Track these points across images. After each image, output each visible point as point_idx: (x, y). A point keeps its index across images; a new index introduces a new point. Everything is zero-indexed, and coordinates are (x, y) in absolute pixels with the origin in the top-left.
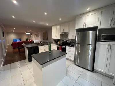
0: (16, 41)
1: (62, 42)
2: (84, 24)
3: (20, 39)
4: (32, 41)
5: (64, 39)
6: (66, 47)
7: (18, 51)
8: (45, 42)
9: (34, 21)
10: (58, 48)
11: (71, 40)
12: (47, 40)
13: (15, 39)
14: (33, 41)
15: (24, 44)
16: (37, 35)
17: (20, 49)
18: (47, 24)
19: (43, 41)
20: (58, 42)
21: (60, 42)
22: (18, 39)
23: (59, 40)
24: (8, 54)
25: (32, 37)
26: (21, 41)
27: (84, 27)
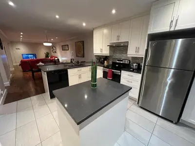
0: (28, 57)
1: (113, 62)
2: (172, 21)
3: (35, 55)
4: (56, 59)
5: (118, 56)
6: (122, 71)
7: (31, 75)
8: (80, 62)
9: (57, 17)
10: (105, 75)
11: (130, 59)
12: (83, 58)
13: (27, 55)
14: (58, 60)
15: (41, 64)
16: (64, 48)
17: (35, 74)
18: (84, 24)
19: (76, 59)
20: (105, 62)
21: (108, 62)
22: (31, 55)
23: (106, 58)
24: (13, 81)
25: (55, 52)
26: (36, 58)
27: (172, 29)
